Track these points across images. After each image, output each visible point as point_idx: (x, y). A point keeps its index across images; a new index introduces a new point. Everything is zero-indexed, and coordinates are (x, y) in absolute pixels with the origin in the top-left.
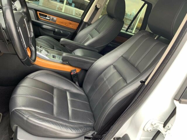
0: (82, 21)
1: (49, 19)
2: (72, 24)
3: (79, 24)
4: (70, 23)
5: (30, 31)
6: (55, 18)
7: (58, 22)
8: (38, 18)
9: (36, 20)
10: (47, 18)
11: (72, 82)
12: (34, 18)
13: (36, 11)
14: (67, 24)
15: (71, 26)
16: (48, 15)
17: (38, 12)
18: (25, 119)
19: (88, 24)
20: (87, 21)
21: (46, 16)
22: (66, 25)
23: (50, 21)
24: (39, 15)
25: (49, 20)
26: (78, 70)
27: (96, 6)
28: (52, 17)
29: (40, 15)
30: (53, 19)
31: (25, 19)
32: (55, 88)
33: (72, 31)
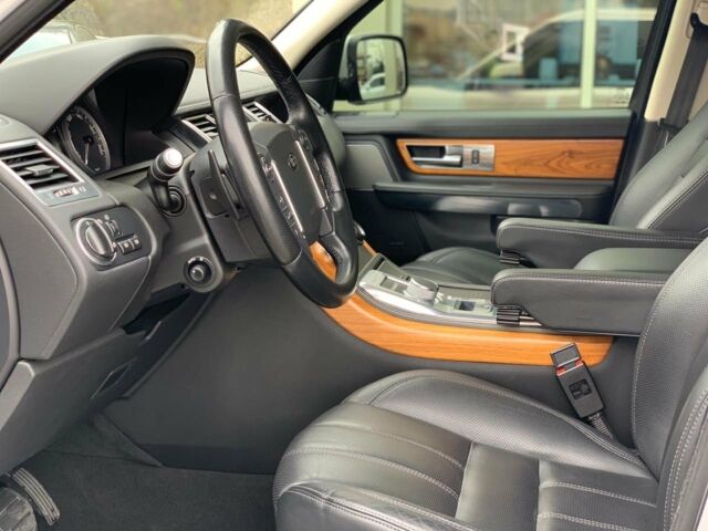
0: (636, 121)
1: (456, 159)
2: (581, 153)
3: (620, 143)
4: (571, 154)
5: (325, 186)
6: (487, 149)
7: (505, 163)
8: (403, 172)
9: (395, 180)
10: (447, 159)
11: (566, 419)
12: (387, 172)
13: (391, 138)
14: (553, 164)
15: (578, 168)
16: (448, 145)
17: (403, 144)
18: (321, 504)
19: (672, 126)
20: (664, 116)
21: (441, 151)
22: (554, 170)
23: (468, 168)
24: (405, 154)
25: (460, 165)
26: (593, 353)
27: (694, 18)
28: (469, 147)
29: (412, 155)
30: (476, 157)
31: (297, 143)
32: (476, 444)
33: (590, 193)
